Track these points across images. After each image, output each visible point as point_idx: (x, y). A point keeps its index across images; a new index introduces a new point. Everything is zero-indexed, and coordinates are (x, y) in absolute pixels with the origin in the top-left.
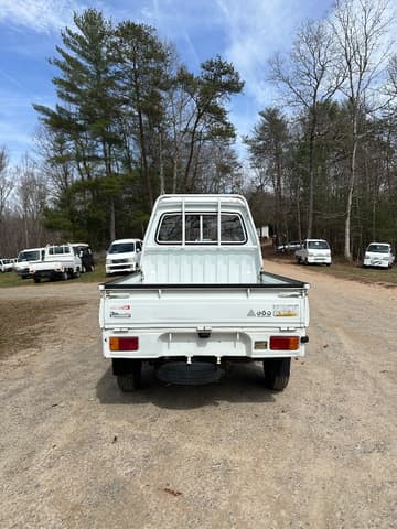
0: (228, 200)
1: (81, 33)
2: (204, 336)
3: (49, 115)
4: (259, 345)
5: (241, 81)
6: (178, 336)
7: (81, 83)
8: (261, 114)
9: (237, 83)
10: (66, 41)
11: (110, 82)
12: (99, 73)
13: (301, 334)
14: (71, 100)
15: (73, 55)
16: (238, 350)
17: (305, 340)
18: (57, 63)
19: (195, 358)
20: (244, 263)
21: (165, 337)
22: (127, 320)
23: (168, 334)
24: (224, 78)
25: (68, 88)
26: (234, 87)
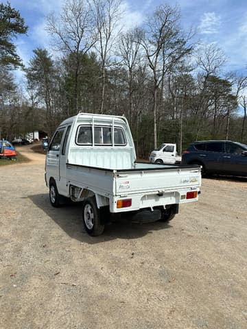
2: (160, 195)
4: (182, 197)
5: (25, 25)
6: (150, 197)
8: (35, 52)
9: (22, 26)
13: (198, 190)
17: (199, 192)
19: (154, 208)
20: (124, 157)
21: (144, 198)
22: (128, 190)
23: (145, 196)
24: (13, 21)
26: (20, 29)
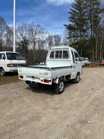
0: (65, 47)
1: (76, 3)
2: (33, 77)
3: (67, 26)
4: (42, 81)
6: (29, 77)
7: (75, 17)
10: (72, 6)
11: (84, 15)
12: (80, 13)
14: (73, 22)
15: (74, 9)
16: (40, 81)
17: (50, 81)
18: (70, 13)
25: (72, 19)
